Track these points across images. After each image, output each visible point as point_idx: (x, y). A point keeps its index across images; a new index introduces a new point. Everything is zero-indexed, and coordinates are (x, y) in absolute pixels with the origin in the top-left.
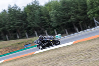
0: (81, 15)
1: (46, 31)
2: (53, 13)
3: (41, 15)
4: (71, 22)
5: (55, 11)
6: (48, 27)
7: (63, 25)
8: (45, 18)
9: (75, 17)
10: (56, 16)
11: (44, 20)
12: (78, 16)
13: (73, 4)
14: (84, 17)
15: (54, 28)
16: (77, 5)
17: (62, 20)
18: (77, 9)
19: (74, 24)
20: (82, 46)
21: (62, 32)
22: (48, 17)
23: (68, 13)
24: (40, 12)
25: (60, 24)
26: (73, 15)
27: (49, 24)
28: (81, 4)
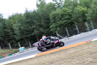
0: (44, 29)
1: (9, 44)
2: (17, 26)
3: (5, 28)
4: (35, 35)
5: (19, 24)
6: (12, 40)
7: (27, 38)
8: (9, 31)
9: (38, 30)
10: (20, 29)
11: (8, 33)
12: (41, 30)
13: (37, 17)
14: (47, 30)
15: (18, 41)
16: (40, 18)
17: (25, 32)
18: (41, 22)
19: (37, 37)
20: (44, 59)
21: (25, 45)
22: (12, 29)
23: (31, 26)
24: (4, 24)
25: (23, 37)
26: (36, 28)
27: (13, 37)
28: (44, 18)
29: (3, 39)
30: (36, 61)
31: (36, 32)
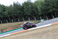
0: (56, 8)
1: (35, 17)
2: (39, 7)
3: (32, 8)
4: (50, 13)
5: (41, 6)
6: (36, 15)
7: (45, 14)
9: (52, 9)
10: (41, 9)
11: (34, 11)
12: (54, 9)
15: (40, 16)
16: (54, 2)
17: (45, 11)
18: (54, 4)
19: (51, 14)
21: (44, 18)
22: (36, 9)
23: (48, 7)
24: (32, 6)
27: (37, 13)
28: (56, 2)
29: (31, 15)
30: (51, 28)
31: (51, 10)
